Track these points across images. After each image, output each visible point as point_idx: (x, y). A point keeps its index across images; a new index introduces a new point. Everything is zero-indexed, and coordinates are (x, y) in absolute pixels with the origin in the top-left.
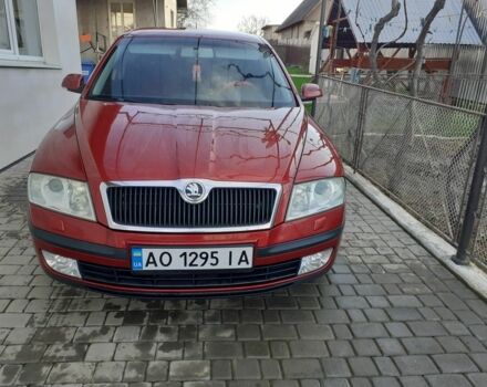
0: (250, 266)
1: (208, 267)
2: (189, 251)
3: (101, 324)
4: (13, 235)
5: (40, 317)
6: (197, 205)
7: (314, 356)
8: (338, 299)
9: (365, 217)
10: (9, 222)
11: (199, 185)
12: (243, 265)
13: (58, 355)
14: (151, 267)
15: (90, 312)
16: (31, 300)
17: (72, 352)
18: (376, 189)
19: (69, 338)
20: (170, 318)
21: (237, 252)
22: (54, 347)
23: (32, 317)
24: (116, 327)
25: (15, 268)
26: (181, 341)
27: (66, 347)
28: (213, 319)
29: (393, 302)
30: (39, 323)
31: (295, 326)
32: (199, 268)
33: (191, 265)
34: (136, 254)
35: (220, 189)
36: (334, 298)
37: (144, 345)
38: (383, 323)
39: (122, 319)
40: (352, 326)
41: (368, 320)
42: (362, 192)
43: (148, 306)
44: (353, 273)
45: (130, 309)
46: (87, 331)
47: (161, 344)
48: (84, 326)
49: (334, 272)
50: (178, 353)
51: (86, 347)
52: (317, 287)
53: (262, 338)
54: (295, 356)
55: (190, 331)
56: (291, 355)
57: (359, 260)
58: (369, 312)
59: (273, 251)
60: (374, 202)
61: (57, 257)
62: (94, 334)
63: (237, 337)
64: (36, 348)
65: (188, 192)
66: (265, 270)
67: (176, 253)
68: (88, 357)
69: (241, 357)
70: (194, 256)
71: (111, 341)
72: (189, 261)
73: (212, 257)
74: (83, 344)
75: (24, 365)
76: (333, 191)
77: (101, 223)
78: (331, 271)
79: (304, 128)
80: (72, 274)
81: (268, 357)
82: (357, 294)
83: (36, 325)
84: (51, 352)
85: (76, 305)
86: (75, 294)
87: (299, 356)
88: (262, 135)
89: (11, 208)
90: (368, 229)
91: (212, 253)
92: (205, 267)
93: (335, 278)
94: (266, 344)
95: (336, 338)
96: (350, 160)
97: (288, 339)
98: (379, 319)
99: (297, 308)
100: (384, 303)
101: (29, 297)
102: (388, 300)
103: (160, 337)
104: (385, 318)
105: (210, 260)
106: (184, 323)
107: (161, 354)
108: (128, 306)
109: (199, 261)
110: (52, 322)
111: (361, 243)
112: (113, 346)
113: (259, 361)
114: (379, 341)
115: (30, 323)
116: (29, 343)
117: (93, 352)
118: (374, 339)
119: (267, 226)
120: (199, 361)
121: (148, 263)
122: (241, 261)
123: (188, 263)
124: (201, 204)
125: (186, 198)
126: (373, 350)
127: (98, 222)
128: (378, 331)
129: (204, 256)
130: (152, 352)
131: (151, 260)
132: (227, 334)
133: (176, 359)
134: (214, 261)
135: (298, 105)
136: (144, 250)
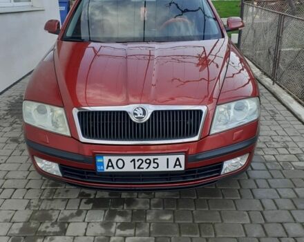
0: (183, 169)
1: (151, 169)
2: (137, 158)
3: (77, 208)
4: (15, 140)
5: (35, 202)
6: (142, 124)
7: (234, 236)
8: (254, 191)
9: (280, 122)
10: (12, 130)
11: (143, 109)
12: (178, 168)
13: (48, 230)
14: (110, 169)
15: (69, 199)
16: (28, 189)
17: (57, 229)
18: (290, 97)
19: (54, 218)
20: (125, 205)
21: (173, 158)
22: (45, 225)
23: (29, 203)
24: (87, 210)
25: (17, 165)
26: (134, 222)
27: (53, 225)
28: (157, 205)
29: (299, 194)
30: (34, 206)
31: (220, 212)
32: (145, 170)
33: (139, 168)
34: (99, 160)
35: (159, 111)
36: (251, 190)
37: (107, 225)
38: (289, 211)
39: (91, 205)
40: (264, 212)
41: (278, 208)
42: (279, 100)
43: (110, 195)
44: (268, 169)
45: (97, 197)
46: (67, 213)
47: (119, 224)
48: (65, 209)
49: (252, 169)
50: (131, 232)
51: (66, 225)
52: (238, 181)
53: (194, 221)
54: (219, 236)
55: (141, 214)
56: (215, 234)
57: (273, 159)
58: (279, 201)
59: (200, 157)
60: (289, 109)
61: (44, 161)
62: (72, 216)
63: (174, 220)
64: (33, 225)
65: (135, 114)
66: (194, 172)
67: (127, 159)
68: (68, 233)
69: (177, 235)
70: (140, 161)
71: (84, 221)
72: (137, 165)
73: (154, 162)
74: (64, 223)
75: (25, 237)
76: (249, 108)
77: (74, 137)
78: (250, 168)
79: (227, 55)
80: (55, 174)
81: (198, 236)
82: (270, 187)
83: (32, 208)
84: (42, 228)
85: (59, 193)
86: (58, 186)
87: (222, 236)
88: (197, 61)
89: (13, 120)
90: (282, 133)
91: (154, 159)
92: (149, 170)
93: (253, 174)
94: (197, 225)
95: (251, 222)
96: (270, 73)
97: (213, 222)
98: (287, 208)
99: (221, 198)
100: (292, 195)
101: (27, 187)
102: (295, 191)
103: (119, 219)
104: (292, 207)
105: (153, 165)
106: (136, 208)
107: (119, 232)
108: (95, 194)
109: (145, 165)
110: (43, 206)
111: (276, 145)
112: (85, 224)
113: (191, 238)
114: (285, 225)
115: (28, 206)
116: (28, 221)
117: (71, 229)
118: (281, 223)
119: (196, 138)
120: (146, 238)
121: (108, 166)
122: (176, 165)
123: (137, 166)
124: (145, 123)
125: (134, 119)
126: (280, 232)
127: (72, 137)
128: (285, 217)
129: (148, 161)
130: (113, 230)
131: (110, 164)
132: (167, 217)
133: (130, 236)
134: (156, 165)
135: (223, 37)
136: (104, 157)
